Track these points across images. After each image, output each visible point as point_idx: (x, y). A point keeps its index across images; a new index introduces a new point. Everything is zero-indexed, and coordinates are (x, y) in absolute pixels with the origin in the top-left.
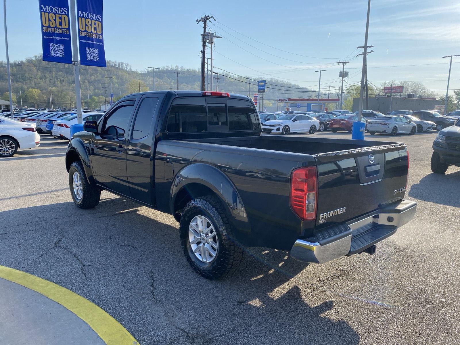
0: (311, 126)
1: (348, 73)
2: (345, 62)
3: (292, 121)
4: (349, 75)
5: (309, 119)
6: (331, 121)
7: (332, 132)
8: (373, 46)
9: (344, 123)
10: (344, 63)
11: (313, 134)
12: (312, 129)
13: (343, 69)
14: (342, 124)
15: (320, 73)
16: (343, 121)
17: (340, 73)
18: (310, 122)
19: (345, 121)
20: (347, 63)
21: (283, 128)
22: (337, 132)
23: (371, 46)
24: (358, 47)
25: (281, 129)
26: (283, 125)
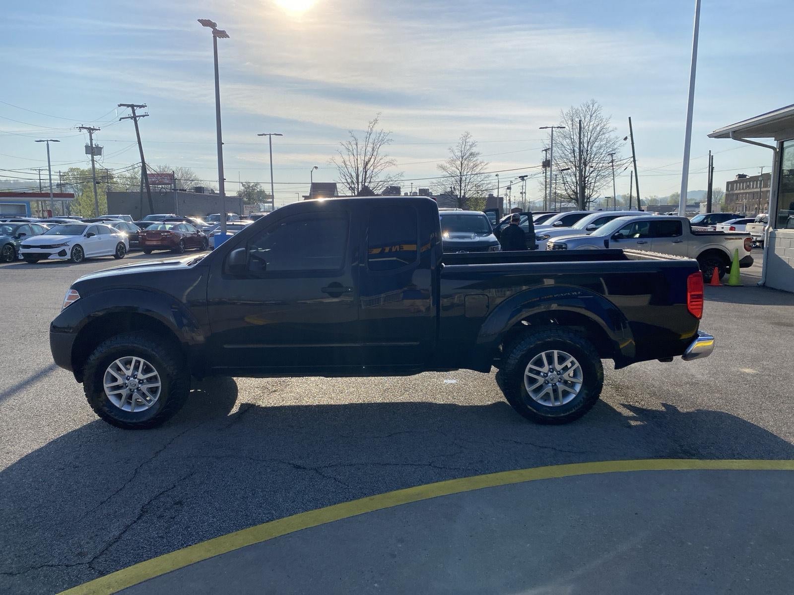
0: (117, 246)
1: (101, 148)
2: (92, 127)
3: (85, 236)
4: (104, 151)
5: (111, 233)
6: (142, 234)
7: (143, 253)
8: (146, 106)
9: (168, 236)
10: (91, 130)
11: (122, 258)
12: (119, 250)
13: (91, 139)
14: (164, 239)
15: (48, 144)
16: (166, 234)
17: (87, 147)
18: (114, 237)
19: (169, 234)
20: (97, 130)
21: (72, 250)
22: (153, 252)
23: (142, 104)
24: (120, 105)
25: (69, 252)
26: (72, 245)
